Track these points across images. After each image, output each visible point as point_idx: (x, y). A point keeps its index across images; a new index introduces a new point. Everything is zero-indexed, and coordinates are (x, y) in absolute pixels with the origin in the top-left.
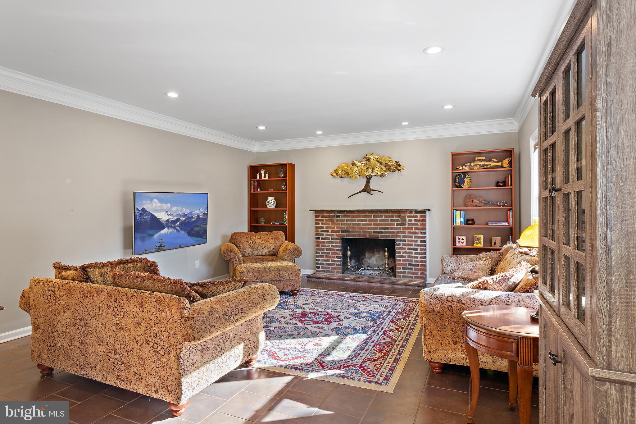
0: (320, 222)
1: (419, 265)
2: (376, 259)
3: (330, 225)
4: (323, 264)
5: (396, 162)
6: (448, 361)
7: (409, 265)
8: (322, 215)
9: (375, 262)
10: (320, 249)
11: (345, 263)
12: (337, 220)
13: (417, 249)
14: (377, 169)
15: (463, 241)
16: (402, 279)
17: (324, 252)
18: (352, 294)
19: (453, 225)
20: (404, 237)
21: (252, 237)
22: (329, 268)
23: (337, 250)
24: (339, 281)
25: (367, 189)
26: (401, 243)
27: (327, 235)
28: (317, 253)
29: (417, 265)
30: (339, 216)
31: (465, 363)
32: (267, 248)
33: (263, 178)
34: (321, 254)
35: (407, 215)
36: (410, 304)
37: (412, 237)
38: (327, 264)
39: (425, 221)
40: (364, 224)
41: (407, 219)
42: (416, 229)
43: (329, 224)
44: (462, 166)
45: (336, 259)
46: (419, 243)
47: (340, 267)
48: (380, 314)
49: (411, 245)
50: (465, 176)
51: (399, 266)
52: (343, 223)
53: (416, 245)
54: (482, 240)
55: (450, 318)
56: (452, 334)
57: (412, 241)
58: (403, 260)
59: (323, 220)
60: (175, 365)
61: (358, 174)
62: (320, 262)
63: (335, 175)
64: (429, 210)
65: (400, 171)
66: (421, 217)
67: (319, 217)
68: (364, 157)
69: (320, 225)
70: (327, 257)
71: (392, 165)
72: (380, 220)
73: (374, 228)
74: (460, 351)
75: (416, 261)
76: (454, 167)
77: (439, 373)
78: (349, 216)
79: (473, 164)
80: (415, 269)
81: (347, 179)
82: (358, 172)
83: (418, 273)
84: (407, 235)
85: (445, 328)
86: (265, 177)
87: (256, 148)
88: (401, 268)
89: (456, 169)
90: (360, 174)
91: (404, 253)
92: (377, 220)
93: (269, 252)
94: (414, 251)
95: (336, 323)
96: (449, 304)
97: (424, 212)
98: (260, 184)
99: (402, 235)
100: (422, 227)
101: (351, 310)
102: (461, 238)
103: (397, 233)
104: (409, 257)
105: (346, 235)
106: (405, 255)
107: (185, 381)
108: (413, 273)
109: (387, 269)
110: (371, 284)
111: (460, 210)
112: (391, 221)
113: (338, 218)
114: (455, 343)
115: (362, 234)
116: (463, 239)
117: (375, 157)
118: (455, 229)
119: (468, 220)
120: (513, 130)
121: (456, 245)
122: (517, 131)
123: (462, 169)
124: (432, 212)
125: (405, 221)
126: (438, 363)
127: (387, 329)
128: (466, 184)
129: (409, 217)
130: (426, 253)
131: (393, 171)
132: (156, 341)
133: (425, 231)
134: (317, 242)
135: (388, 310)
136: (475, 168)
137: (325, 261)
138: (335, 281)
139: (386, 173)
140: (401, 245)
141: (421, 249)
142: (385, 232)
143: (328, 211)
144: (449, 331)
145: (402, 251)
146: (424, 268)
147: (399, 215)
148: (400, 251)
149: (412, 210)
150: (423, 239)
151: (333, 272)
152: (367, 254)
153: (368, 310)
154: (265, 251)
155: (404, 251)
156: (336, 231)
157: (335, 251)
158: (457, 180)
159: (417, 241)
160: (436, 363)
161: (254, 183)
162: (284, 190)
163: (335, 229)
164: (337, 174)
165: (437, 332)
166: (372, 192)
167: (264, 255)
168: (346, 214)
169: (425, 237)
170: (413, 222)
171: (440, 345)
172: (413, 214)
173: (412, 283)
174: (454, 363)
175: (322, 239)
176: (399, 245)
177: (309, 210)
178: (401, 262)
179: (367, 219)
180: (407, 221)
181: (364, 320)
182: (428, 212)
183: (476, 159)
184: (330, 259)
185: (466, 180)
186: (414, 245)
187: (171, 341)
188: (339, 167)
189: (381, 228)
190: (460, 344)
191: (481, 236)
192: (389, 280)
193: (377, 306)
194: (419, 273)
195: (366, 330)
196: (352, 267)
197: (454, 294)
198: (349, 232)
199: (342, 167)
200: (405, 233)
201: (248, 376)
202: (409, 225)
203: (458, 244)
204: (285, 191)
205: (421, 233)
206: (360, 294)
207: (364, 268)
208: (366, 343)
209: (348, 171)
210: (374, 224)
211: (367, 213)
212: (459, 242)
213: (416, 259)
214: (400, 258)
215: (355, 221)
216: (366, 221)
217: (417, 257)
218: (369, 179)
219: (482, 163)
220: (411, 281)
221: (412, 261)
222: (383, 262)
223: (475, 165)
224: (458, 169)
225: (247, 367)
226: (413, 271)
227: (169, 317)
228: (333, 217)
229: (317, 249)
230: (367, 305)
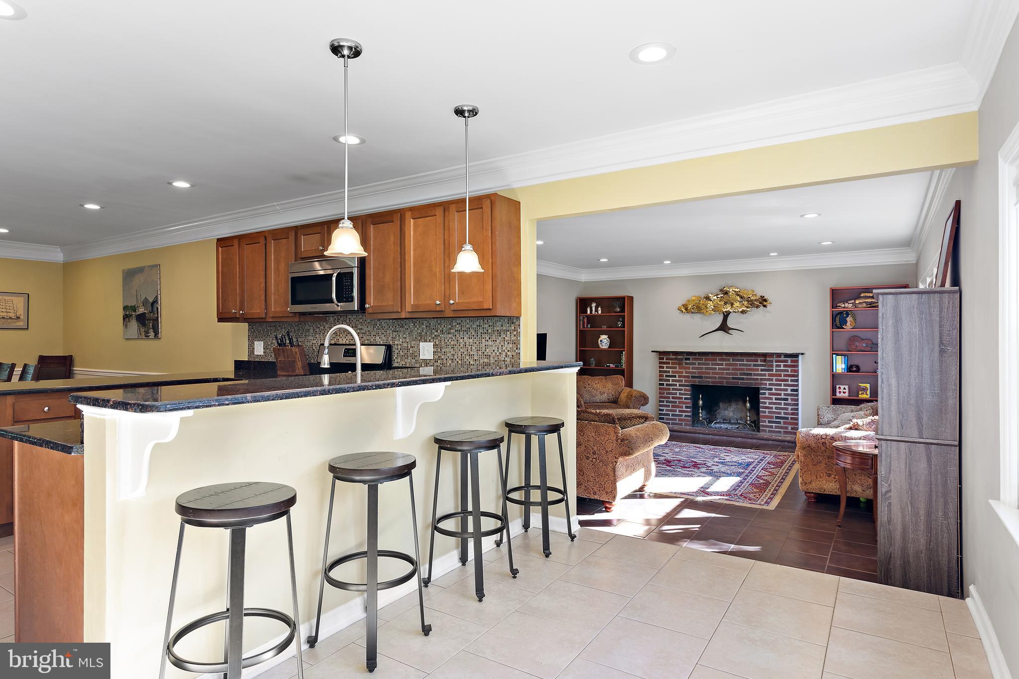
0: (665, 366)
1: (789, 418)
2: (733, 411)
3: (678, 370)
4: (668, 415)
5: (761, 296)
6: (822, 491)
7: (777, 418)
8: (667, 357)
9: (731, 414)
10: (664, 398)
11: (695, 414)
12: (686, 364)
13: (787, 399)
14: (737, 304)
15: (845, 391)
16: (768, 434)
17: (670, 400)
18: (712, 447)
19: (833, 371)
20: (770, 384)
21: (589, 382)
22: (675, 420)
23: (686, 399)
24: (691, 435)
25: (724, 328)
26: (767, 392)
27: (673, 381)
28: (660, 401)
29: (787, 418)
30: (689, 359)
31: (838, 492)
32: (606, 394)
33: (593, 312)
34: (666, 403)
35: (775, 359)
36: (781, 458)
37: (780, 385)
38: (673, 415)
39: (797, 366)
40: (719, 369)
41: (775, 364)
42: (785, 376)
43: (676, 368)
44: (844, 304)
45: (684, 409)
46: (789, 392)
47: (690, 418)
48: (749, 464)
49: (780, 394)
50: (848, 315)
51: (764, 419)
52: (694, 368)
53: (785, 395)
54: (869, 390)
55: (824, 453)
56: (826, 468)
57: (781, 390)
58: (769, 412)
59: (668, 363)
60: (611, 473)
61: (713, 310)
62: (664, 412)
63: (684, 311)
64: (802, 354)
65: (766, 307)
66: (792, 361)
67: (664, 360)
68: (721, 290)
69: (665, 369)
70: (673, 406)
71: (756, 300)
72: (740, 365)
73: (732, 374)
74: (833, 482)
75: (785, 413)
76: (834, 306)
77: (814, 502)
78: (702, 359)
79: (857, 302)
80: (784, 423)
81: (699, 315)
82: (713, 308)
83: (788, 427)
84: (774, 382)
85: (820, 463)
86: (596, 310)
87: (584, 276)
88: (767, 422)
89: (837, 306)
90: (716, 309)
91: (770, 403)
92: (736, 365)
93: (609, 399)
94: (783, 402)
95: (705, 468)
96: (823, 440)
97: (796, 356)
98: (591, 319)
99: (768, 382)
100: (793, 374)
101: (716, 460)
102: (842, 387)
103: (761, 379)
104: (776, 408)
105: (697, 381)
106: (772, 406)
107: (619, 484)
108: (782, 428)
109: (748, 422)
110: (730, 438)
111: (841, 355)
112: (755, 365)
113: (688, 361)
114: (829, 475)
115: (717, 380)
116: (844, 389)
117: (734, 290)
118: (835, 378)
119: (851, 366)
120: (910, 261)
121: (836, 396)
122: (915, 262)
123: (844, 307)
124: (806, 356)
125: (772, 366)
126: (813, 493)
127: (760, 475)
128: (848, 324)
129: (777, 361)
130: (797, 405)
131: (757, 307)
132: (595, 456)
133: (797, 378)
134: (660, 389)
135: (756, 461)
136: (860, 306)
137: (671, 411)
138: (686, 434)
139: (749, 309)
140: (767, 394)
141: (792, 400)
142: (746, 378)
143: (676, 353)
144: (823, 465)
145: (767, 401)
146: (796, 421)
147: (764, 359)
148: (765, 401)
149: (781, 353)
150: (795, 388)
151: (681, 424)
152: (721, 405)
153: (734, 460)
154: (604, 397)
155: (770, 401)
156: (685, 377)
157: (683, 400)
158: (838, 319)
159: (786, 390)
160: (811, 493)
161: (584, 318)
162: (621, 327)
163: (684, 374)
164: (686, 309)
165: (812, 466)
166: (730, 331)
167: (603, 402)
168: (697, 357)
169: (797, 386)
170: (782, 368)
171: (815, 477)
172: (782, 358)
173: (780, 438)
174: (827, 493)
175: (667, 385)
176: (764, 394)
177: (652, 351)
178: (767, 414)
179: (724, 363)
180: (774, 366)
181: (733, 467)
182: (800, 357)
183: (862, 295)
184: (678, 410)
185: (849, 319)
186: (783, 394)
187: (609, 456)
188: (689, 301)
189: (741, 374)
190: (833, 476)
191: (868, 386)
192: (752, 434)
193: (744, 458)
194: (790, 427)
195: (739, 474)
196: (704, 419)
197: (828, 434)
198: (701, 377)
199: (693, 300)
200: (772, 380)
201: (642, 497)
202: (777, 370)
203: (838, 395)
204: (623, 329)
205: (792, 381)
206: (721, 447)
207: (718, 421)
208: (741, 482)
209: (700, 305)
210: (733, 369)
211: (724, 356)
212: (840, 392)
213: (786, 411)
214: (765, 410)
215: (708, 364)
216: (722, 365)
217: (787, 409)
218: (726, 316)
219: (870, 300)
220: (779, 436)
221: (780, 413)
222: (743, 415)
223: (860, 303)
224: (839, 306)
225: (641, 491)
226: (782, 425)
227: (606, 439)
228: (681, 359)
229: (660, 397)
230: (732, 456)
